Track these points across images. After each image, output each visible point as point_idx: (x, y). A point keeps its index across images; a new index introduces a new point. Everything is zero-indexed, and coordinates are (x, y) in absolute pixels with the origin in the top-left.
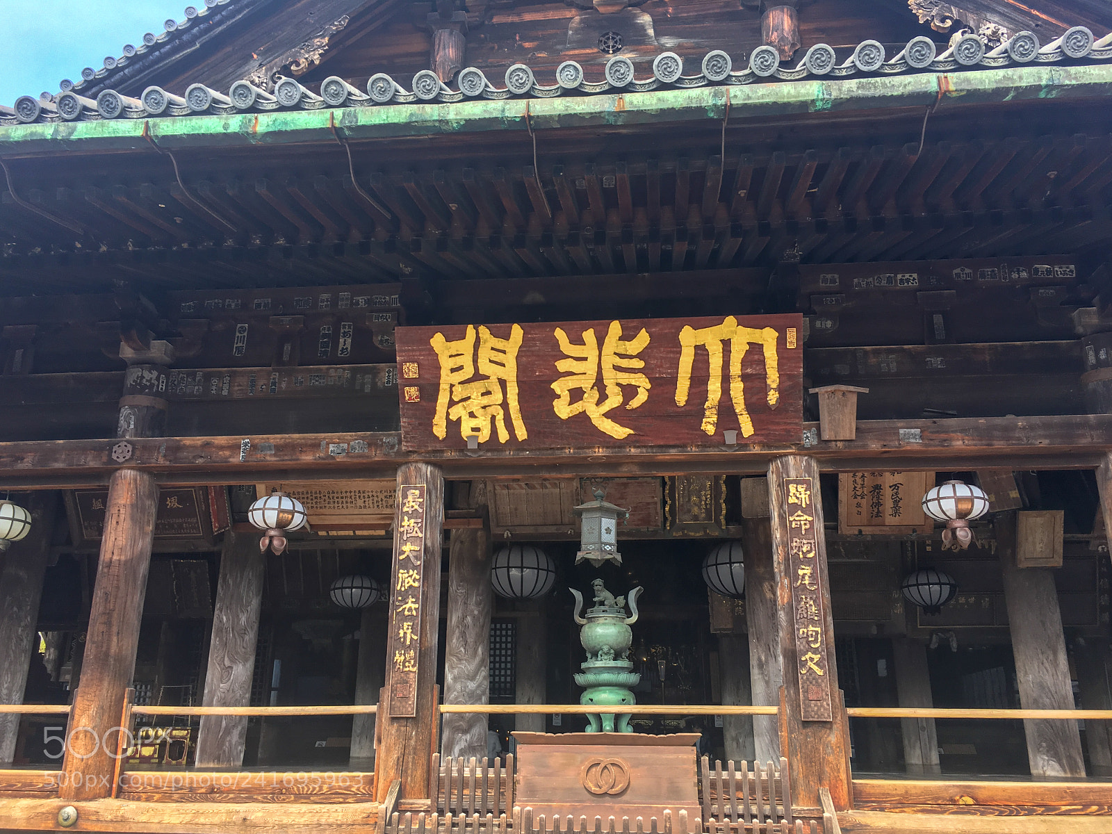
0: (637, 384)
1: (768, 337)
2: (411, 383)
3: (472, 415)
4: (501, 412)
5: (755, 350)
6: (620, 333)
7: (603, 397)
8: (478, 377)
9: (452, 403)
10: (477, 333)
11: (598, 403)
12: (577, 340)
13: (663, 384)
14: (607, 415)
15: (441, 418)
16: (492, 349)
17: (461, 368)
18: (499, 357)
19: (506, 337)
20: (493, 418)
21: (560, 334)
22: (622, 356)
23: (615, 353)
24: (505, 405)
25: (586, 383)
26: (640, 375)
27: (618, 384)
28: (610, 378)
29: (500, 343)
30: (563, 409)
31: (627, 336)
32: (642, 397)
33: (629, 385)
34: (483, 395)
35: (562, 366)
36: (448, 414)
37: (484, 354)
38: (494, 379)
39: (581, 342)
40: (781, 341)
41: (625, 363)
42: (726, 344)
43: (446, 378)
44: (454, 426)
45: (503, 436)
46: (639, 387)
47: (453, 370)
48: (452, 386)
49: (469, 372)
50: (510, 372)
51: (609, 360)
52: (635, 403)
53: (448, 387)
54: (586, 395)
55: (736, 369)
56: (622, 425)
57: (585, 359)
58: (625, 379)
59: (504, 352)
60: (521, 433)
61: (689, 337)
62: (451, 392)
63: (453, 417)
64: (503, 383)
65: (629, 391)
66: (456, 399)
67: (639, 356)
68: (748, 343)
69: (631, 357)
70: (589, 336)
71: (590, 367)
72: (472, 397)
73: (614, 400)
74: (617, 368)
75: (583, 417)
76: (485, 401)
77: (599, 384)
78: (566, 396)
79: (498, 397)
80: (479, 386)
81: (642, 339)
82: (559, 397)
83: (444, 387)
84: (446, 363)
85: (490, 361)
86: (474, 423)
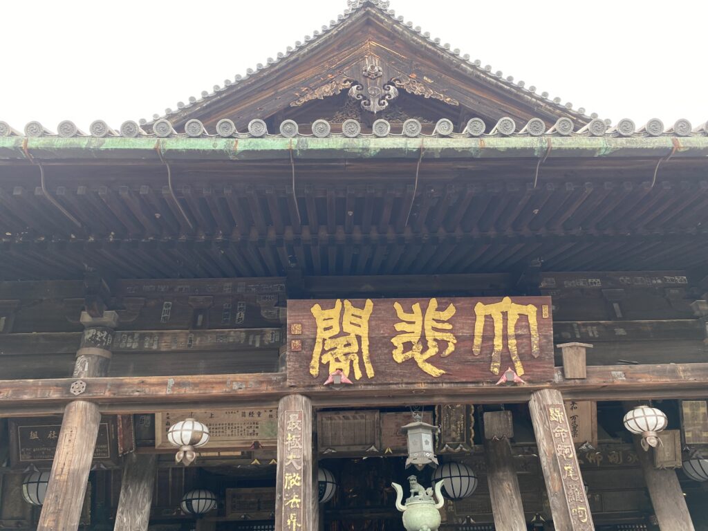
0: (448, 340)
1: (531, 310)
2: (296, 337)
3: (337, 360)
4: (357, 358)
5: (523, 318)
6: (436, 306)
7: (425, 348)
8: (342, 333)
9: (324, 352)
10: (343, 304)
11: (422, 352)
12: (409, 311)
13: (465, 340)
14: (428, 361)
15: (316, 362)
16: (353, 315)
17: (331, 328)
18: (357, 321)
19: (362, 307)
20: (352, 362)
21: (397, 306)
22: (438, 321)
23: (433, 319)
24: (360, 353)
25: (414, 339)
26: (449, 334)
27: (435, 340)
28: (430, 335)
29: (358, 312)
30: (399, 356)
31: (441, 308)
32: (451, 348)
33: (443, 340)
34: (345, 346)
35: (399, 327)
36: (320, 359)
37: (347, 318)
38: (353, 335)
39: (412, 312)
40: (539, 313)
41: (440, 326)
42: (505, 314)
43: (321, 334)
44: (324, 367)
45: (358, 375)
46: (449, 342)
47: (326, 329)
48: (324, 340)
49: (336, 330)
50: (364, 332)
51: (429, 324)
52: (447, 352)
53: (321, 341)
54: (414, 347)
55: (511, 331)
56: (439, 368)
57: (414, 323)
58: (439, 336)
59: (360, 317)
60: (370, 372)
61: (481, 309)
62: (324, 344)
63: (324, 361)
64: (359, 338)
65: (442, 344)
66: (326, 349)
67: (448, 321)
68: (519, 314)
69: (443, 322)
70: (416, 307)
71: (417, 328)
72: (338, 347)
73: (433, 351)
74: (435, 329)
75: (412, 362)
76: (347, 350)
77: (423, 339)
78: (401, 348)
79: (355, 348)
80: (342, 340)
81: (451, 311)
82: (396, 348)
83: (319, 340)
84: (321, 324)
85: (351, 323)
86: (338, 365)
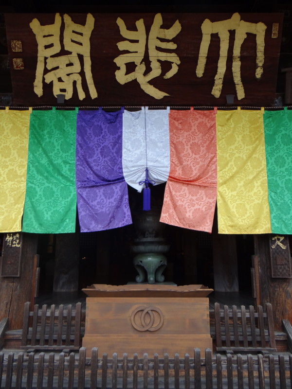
0: (171, 61)
1: (259, 29)
2: (17, 55)
3: (60, 80)
4: (80, 78)
5: (251, 38)
6: (161, 23)
7: (148, 70)
8: (64, 52)
10: (63, 20)
12: (132, 27)
14: (151, 82)
15: (39, 82)
16: (74, 32)
17: (51, 45)
18: (78, 38)
19: (83, 23)
20: (75, 83)
21: (120, 22)
22: (162, 40)
24: (82, 74)
25: (137, 59)
26: (173, 54)
27: (159, 61)
29: (78, 28)
30: (122, 77)
31: (166, 26)
32: (174, 70)
33: (166, 62)
35: (122, 46)
36: (44, 79)
37: (68, 35)
38: (74, 54)
39: (135, 29)
40: (268, 33)
41: (164, 45)
42: (232, 33)
43: (42, 53)
44: (48, 87)
45: (82, 96)
46: (173, 63)
47: (46, 47)
48: (46, 58)
49: (57, 49)
50: (86, 50)
51: (153, 43)
52: (170, 75)
53: (43, 59)
54: (137, 68)
55: (237, 52)
56: (160, 90)
57: (137, 41)
58: (164, 56)
59: (81, 34)
60: (94, 94)
61: (208, 28)
62: (46, 63)
63: (48, 81)
64: (81, 57)
65: (166, 66)
66: (49, 68)
67: (174, 40)
68: (247, 33)
69: (168, 41)
70: (140, 24)
71: (140, 48)
72: (60, 67)
73: (156, 72)
74: (159, 49)
75: (135, 83)
76: (69, 70)
77: (146, 60)
78: (123, 69)
79: (77, 68)
80: (64, 60)
82: (119, 68)
83: (40, 59)
84: (41, 42)
85: (72, 41)
86: (62, 86)
